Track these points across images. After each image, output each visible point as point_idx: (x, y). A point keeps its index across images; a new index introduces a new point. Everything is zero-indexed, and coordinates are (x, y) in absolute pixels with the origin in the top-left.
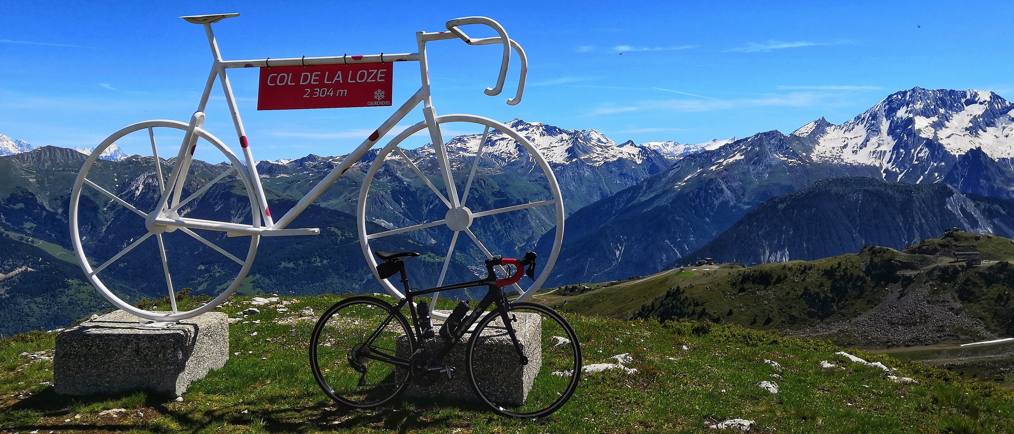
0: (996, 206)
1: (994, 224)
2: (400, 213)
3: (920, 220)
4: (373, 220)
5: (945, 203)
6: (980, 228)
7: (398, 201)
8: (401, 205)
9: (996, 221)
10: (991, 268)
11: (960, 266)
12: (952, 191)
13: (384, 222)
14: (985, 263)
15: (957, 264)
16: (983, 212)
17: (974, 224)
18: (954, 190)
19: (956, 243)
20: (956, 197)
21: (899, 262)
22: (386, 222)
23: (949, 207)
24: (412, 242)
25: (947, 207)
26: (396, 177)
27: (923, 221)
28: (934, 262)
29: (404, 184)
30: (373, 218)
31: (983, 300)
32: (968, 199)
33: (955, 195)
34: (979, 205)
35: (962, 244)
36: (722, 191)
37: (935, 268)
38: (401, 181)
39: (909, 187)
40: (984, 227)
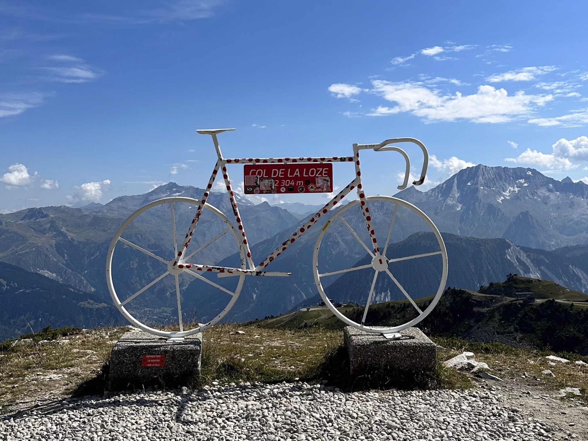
0: (542, 257)
1: (540, 270)
2: (64, 264)
3: (487, 268)
4: (38, 271)
5: (505, 254)
6: (532, 273)
7: (62, 255)
8: (64, 257)
9: (543, 268)
10: (542, 304)
11: (519, 304)
12: (509, 244)
13: (47, 273)
14: (539, 301)
15: (518, 302)
16: (532, 261)
17: (527, 270)
18: (511, 244)
19: (516, 286)
20: (513, 249)
21: (475, 300)
22: (50, 273)
23: (508, 257)
24: (73, 290)
25: (507, 257)
26: (61, 232)
27: (490, 268)
28: (500, 300)
29: (68, 238)
30: (38, 269)
31: (538, 330)
32: (521, 251)
33: (512, 248)
34: (529, 255)
35: (520, 286)
36: (338, 243)
37: (501, 306)
38: (64, 235)
39: (478, 241)
40: (534, 273)
